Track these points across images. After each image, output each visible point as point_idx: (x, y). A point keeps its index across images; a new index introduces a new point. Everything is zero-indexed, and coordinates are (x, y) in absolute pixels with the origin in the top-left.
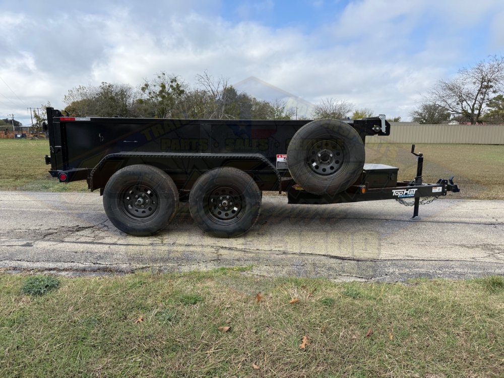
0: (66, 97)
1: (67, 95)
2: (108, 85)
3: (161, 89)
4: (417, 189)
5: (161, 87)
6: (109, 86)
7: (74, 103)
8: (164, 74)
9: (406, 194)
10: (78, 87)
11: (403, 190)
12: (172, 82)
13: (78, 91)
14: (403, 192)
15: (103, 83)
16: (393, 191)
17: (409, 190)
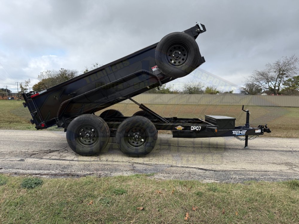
0: (39, 76)
4: (246, 131)
6: (65, 71)
8: (97, 64)
9: (240, 133)
11: (239, 131)
13: (46, 73)
14: (239, 132)
15: (62, 69)
16: (233, 131)
17: (242, 131)
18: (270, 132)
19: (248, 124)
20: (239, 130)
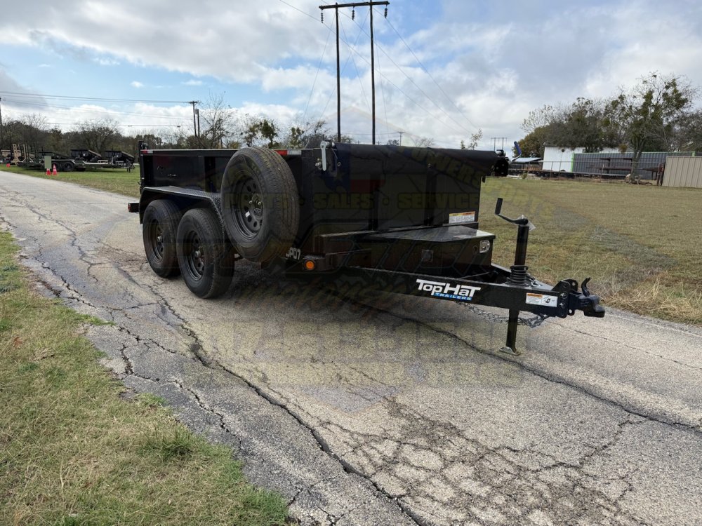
0: (525, 121)
1: (527, 118)
2: (584, 101)
3: (644, 100)
4: (479, 289)
5: (645, 97)
6: (586, 103)
7: (538, 130)
8: (655, 76)
9: (451, 293)
10: (542, 107)
11: (444, 284)
12: (667, 87)
13: (542, 112)
14: (444, 287)
15: (579, 98)
16: (418, 281)
17: (458, 286)
18: (600, 314)
19: (522, 268)
20: (446, 282)
